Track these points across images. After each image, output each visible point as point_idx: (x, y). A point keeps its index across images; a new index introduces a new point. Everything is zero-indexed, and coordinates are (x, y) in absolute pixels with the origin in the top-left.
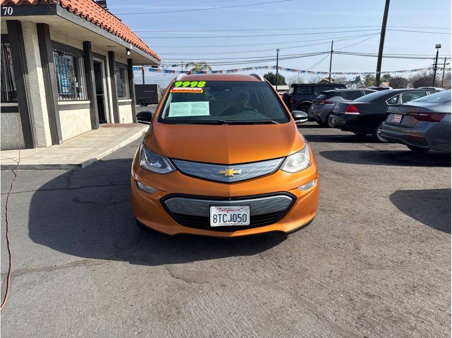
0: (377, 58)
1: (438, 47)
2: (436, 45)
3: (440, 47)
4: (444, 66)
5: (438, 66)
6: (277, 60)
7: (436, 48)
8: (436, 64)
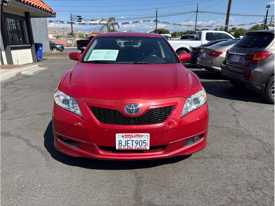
0: (226, 15)
1: (268, 7)
2: (267, 5)
3: (270, 7)
4: (271, 21)
5: (267, 20)
6: (157, 17)
7: (267, 7)
8: (266, 19)
